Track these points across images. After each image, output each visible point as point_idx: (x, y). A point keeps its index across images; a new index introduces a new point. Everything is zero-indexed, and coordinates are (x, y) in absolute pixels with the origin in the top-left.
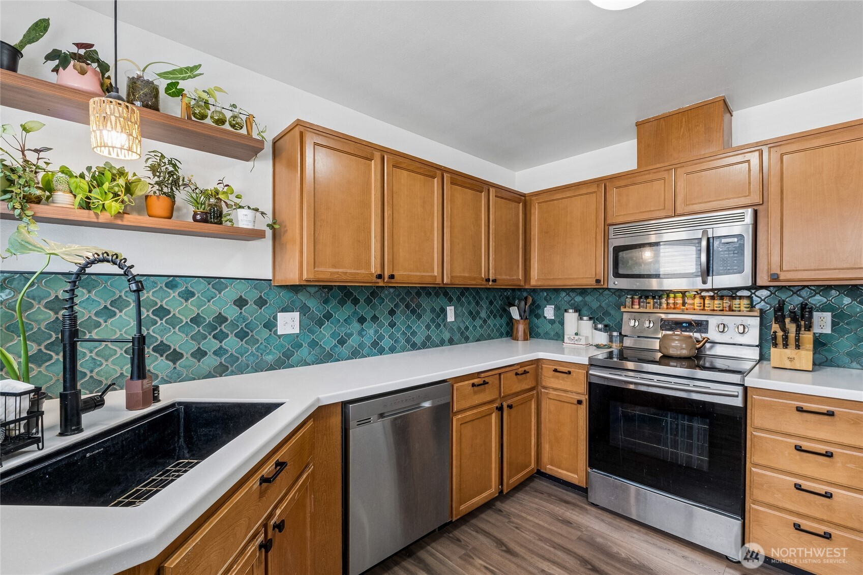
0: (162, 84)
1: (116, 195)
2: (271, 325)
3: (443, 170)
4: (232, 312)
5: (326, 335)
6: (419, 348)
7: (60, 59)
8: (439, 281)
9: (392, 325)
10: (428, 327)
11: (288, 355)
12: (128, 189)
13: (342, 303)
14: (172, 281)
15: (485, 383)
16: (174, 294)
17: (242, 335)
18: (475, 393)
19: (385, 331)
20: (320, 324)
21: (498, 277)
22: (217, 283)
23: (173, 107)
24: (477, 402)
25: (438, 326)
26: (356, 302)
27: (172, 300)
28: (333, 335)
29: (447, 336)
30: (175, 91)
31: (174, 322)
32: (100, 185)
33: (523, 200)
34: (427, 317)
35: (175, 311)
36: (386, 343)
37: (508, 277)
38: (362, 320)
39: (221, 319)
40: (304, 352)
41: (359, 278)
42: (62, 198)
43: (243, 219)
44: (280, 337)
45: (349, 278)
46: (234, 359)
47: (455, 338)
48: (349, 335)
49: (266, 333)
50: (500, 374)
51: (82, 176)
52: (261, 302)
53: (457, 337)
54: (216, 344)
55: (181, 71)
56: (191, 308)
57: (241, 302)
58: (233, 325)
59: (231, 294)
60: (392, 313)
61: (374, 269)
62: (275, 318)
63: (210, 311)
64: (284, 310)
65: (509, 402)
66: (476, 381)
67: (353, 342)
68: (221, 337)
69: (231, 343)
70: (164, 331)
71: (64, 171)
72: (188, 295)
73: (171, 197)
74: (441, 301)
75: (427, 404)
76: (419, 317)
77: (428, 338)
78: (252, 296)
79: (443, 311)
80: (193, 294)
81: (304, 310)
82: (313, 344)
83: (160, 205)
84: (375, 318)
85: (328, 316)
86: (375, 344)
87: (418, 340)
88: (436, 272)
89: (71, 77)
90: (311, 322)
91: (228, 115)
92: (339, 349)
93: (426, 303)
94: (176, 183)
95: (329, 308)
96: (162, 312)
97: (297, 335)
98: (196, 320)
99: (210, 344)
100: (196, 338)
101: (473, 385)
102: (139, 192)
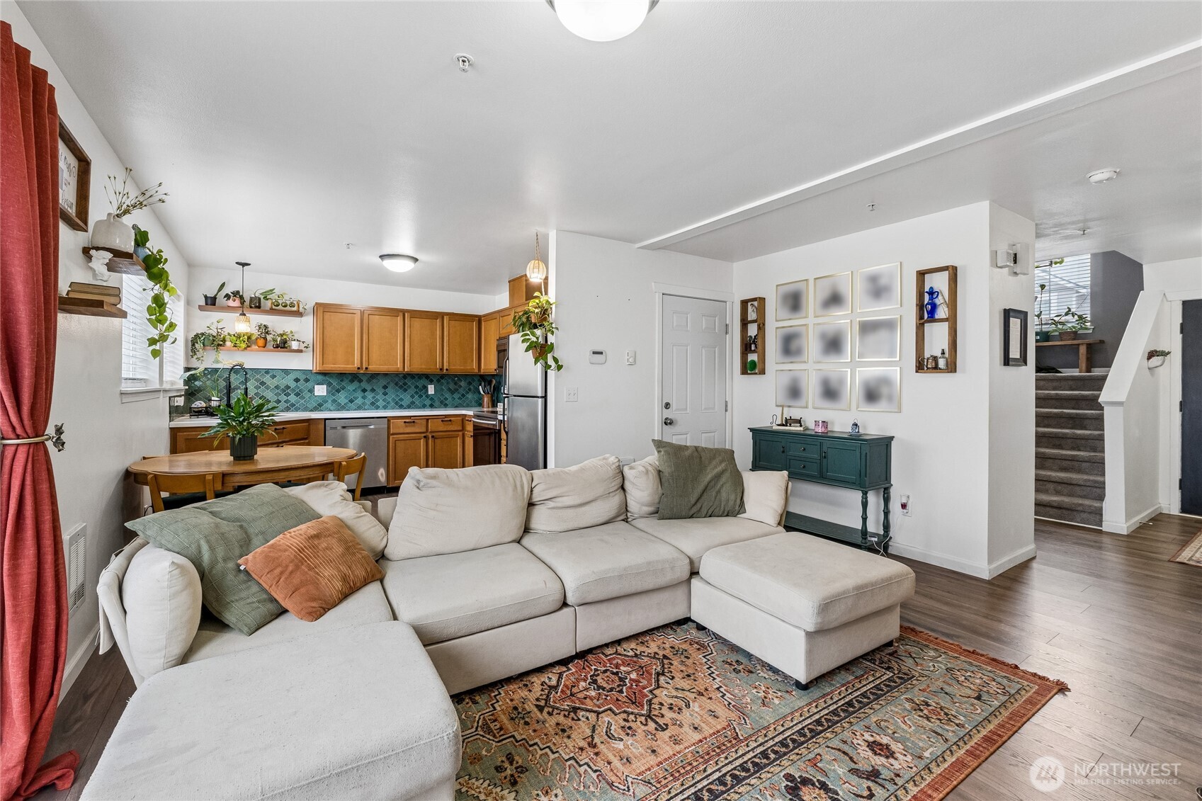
0: (262, 297)
1: (244, 342)
2: (311, 391)
3: (403, 312)
4: (293, 384)
5: (342, 398)
6: (405, 408)
7: (227, 296)
8: (401, 369)
9: (385, 394)
10: (412, 397)
11: (320, 405)
12: (249, 338)
13: (352, 381)
14: (267, 371)
15: (414, 422)
16: (268, 376)
17: (297, 395)
18: (406, 426)
19: (380, 397)
20: (338, 391)
21: (451, 367)
22: (286, 372)
23: (267, 305)
24: (408, 431)
25: (420, 396)
26: (360, 381)
27: (267, 379)
28: (346, 398)
29: (428, 402)
30: (265, 298)
31: (268, 388)
32: (240, 338)
33: (479, 319)
34: (412, 391)
35: (268, 383)
36: (381, 403)
37: (462, 368)
38: (364, 391)
39: (288, 387)
40: (329, 405)
41: (348, 369)
42: (228, 344)
43: (294, 345)
44: (316, 396)
45: (342, 369)
46: (293, 405)
47: (435, 404)
48: (356, 398)
49: (309, 394)
50: (428, 420)
51: (234, 335)
52: (307, 380)
53: (437, 403)
54: (285, 398)
55: (268, 292)
56: (275, 382)
57: (297, 380)
58: (293, 390)
59: (292, 376)
60: (385, 387)
61: (357, 364)
62: (314, 388)
63: (283, 383)
64: (318, 384)
65: (434, 434)
66: (407, 420)
67: (359, 401)
68: (288, 395)
69: (293, 398)
70: (263, 391)
71: (229, 334)
72: (273, 377)
73: (265, 339)
74: (421, 383)
75: (372, 427)
76: (405, 390)
77: (413, 403)
78: (302, 377)
79: (425, 388)
80: (276, 376)
81: (329, 385)
82: (334, 401)
83: (261, 342)
84: (373, 390)
85: (343, 388)
86: (373, 404)
87: (404, 403)
88: (399, 365)
89: (231, 303)
90: (333, 391)
91: (288, 303)
92: (350, 404)
93: (409, 382)
94: (267, 333)
95: (343, 384)
96: (263, 383)
97: (325, 396)
98: (277, 387)
99: (283, 398)
100: (277, 394)
101: (405, 422)
102: (254, 338)
